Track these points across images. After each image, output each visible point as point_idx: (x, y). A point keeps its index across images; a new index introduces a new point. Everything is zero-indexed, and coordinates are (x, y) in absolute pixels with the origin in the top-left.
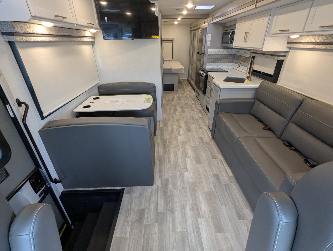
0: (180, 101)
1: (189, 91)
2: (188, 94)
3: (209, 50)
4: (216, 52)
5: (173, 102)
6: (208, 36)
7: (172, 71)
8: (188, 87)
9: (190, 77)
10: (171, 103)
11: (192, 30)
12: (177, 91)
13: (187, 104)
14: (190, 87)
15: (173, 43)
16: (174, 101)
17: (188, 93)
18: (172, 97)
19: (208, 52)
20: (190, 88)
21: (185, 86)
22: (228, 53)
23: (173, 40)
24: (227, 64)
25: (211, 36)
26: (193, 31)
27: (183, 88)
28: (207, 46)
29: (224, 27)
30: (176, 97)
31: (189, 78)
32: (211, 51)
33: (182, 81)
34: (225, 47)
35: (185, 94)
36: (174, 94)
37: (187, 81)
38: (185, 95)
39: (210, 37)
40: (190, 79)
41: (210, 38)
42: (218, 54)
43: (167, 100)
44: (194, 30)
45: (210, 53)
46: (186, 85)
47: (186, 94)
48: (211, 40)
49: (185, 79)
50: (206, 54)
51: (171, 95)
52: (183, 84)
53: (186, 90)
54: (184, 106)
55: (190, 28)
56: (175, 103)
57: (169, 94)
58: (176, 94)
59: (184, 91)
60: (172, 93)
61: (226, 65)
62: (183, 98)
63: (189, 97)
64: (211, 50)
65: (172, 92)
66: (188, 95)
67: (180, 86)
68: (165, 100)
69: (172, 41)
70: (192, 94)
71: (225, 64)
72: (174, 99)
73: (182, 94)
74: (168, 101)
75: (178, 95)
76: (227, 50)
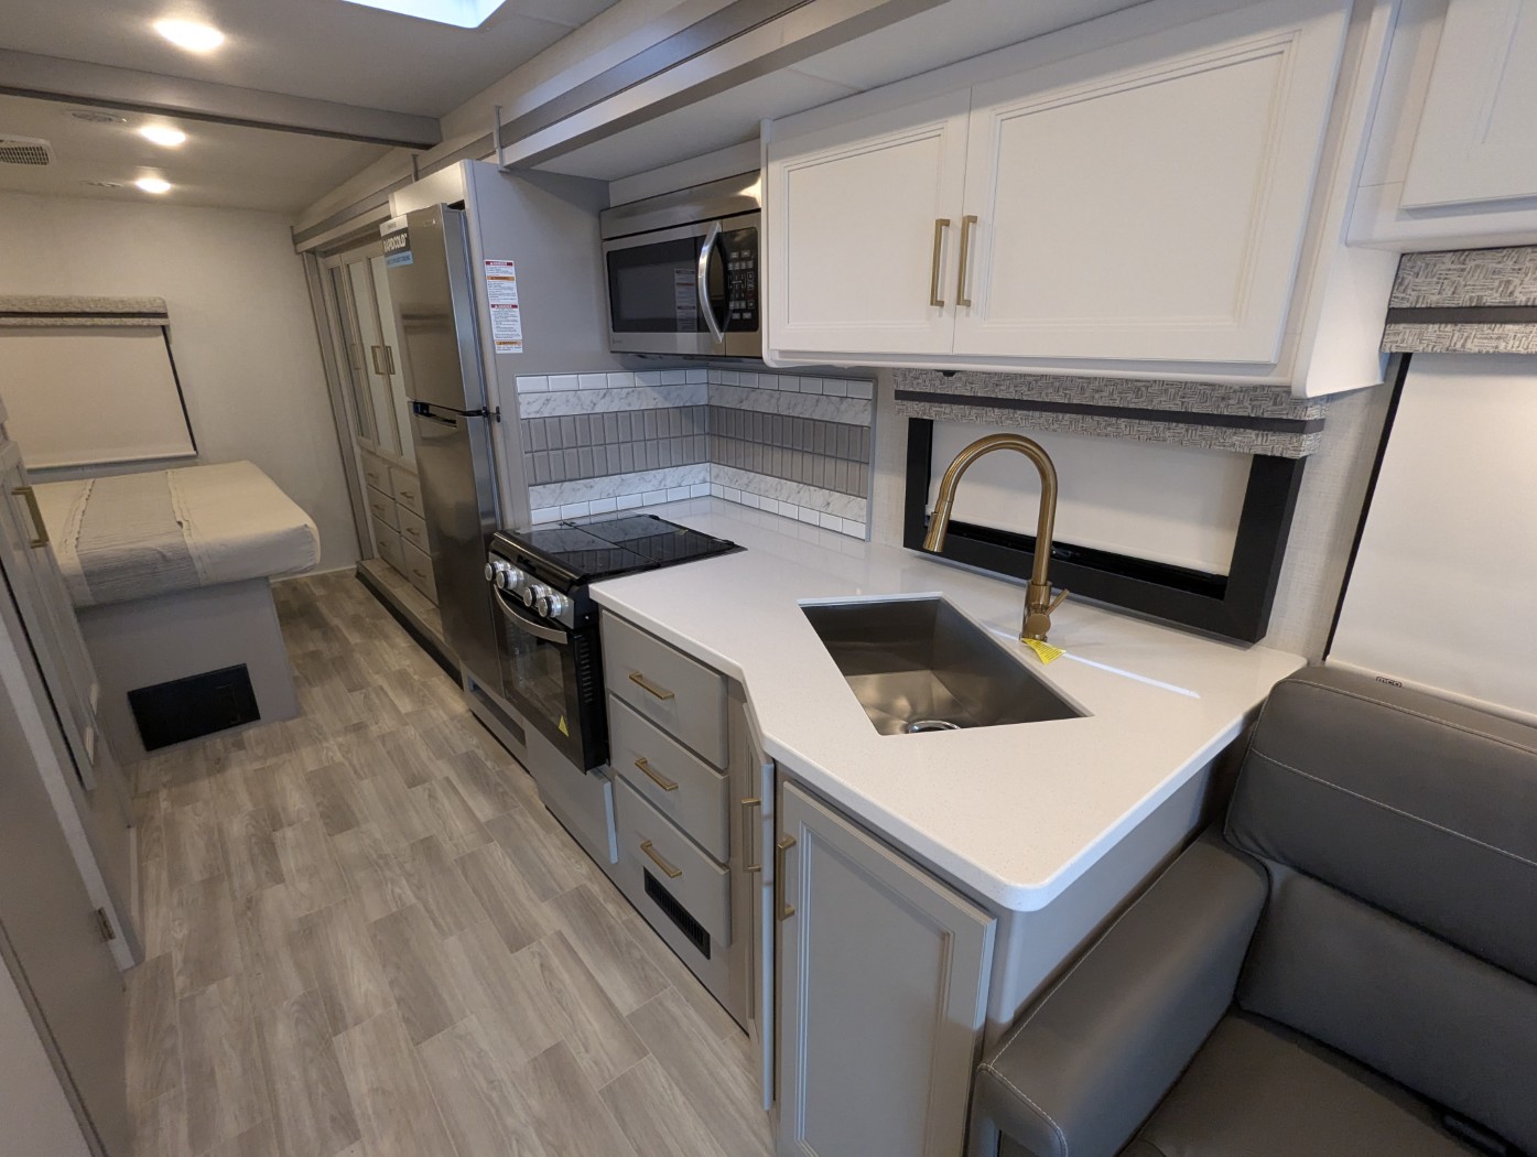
0: (347, 843)
1: (402, 680)
2: (402, 719)
3: (523, 383)
4: (587, 397)
5: (277, 877)
6: (490, 271)
7: (198, 566)
8: (381, 644)
9: (377, 555)
10: (251, 904)
11: (312, 252)
12: (299, 712)
13: (428, 848)
14: (402, 640)
15: (173, 334)
16: (289, 861)
17: (405, 705)
18: (249, 807)
19: (521, 398)
20: (399, 653)
21: (354, 638)
22: (666, 398)
23: (164, 315)
24: (672, 475)
25: (512, 270)
26: (320, 260)
27: (342, 664)
28: (501, 350)
29: (603, 211)
30: (296, 800)
31: (367, 564)
32: (544, 388)
33: (319, 592)
34: (642, 355)
35: (374, 730)
36: (271, 761)
37: (360, 591)
38: (383, 738)
39: (506, 284)
40: (376, 569)
41: (513, 284)
42: (598, 409)
43: (197, 877)
44: (329, 250)
45: (535, 407)
46: (356, 622)
47: (387, 723)
48: (525, 306)
49: (341, 576)
50: (503, 416)
51: (235, 773)
52: (335, 621)
53: (380, 680)
54: (410, 897)
55: (297, 239)
56: (303, 886)
57: (219, 765)
58: (291, 745)
59: (358, 697)
60: (240, 745)
61: (669, 484)
62: (366, 784)
63: (424, 753)
64: (537, 383)
65: (250, 732)
66: (411, 731)
67: (311, 647)
68: (176, 879)
69: (161, 322)
70: (439, 715)
71: (664, 479)
72: (278, 834)
73: (347, 730)
74: (212, 883)
75: (309, 759)
76: (654, 376)
